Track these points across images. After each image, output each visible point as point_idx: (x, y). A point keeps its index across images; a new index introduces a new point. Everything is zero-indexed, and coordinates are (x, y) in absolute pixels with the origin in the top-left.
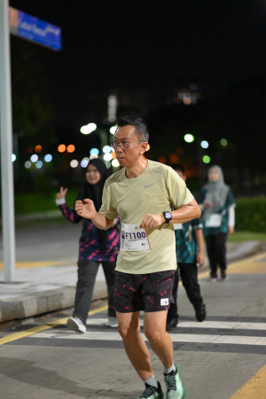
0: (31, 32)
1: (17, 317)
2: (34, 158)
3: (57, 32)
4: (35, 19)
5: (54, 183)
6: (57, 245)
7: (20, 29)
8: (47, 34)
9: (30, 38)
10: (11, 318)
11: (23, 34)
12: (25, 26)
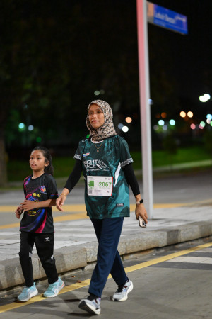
0: (164, 21)
1: (157, 246)
2: (161, 123)
3: (184, 20)
4: (167, 10)
5: (177, 142)
6: (182, 191)
7: (155, 18)
8: (176, 22)
9: (163, 25)
10: (152, 246)
11: (157, 23)
12: (159, 16)
